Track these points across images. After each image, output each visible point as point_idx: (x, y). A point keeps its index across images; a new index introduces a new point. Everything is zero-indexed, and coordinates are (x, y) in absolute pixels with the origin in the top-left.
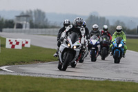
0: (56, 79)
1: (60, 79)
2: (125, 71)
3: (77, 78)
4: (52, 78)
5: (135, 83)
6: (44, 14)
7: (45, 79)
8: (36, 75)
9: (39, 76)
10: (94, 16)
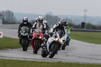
0: (22, 61)
1: (25, 61)
2: (73, 56)
3: (37, 60)
4: (19, 60)
5: (79, 64)
6: (12, 13)
7: (14, 61)
8: (7, 58)
9: (9, 59)
10: (50, 15)
